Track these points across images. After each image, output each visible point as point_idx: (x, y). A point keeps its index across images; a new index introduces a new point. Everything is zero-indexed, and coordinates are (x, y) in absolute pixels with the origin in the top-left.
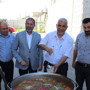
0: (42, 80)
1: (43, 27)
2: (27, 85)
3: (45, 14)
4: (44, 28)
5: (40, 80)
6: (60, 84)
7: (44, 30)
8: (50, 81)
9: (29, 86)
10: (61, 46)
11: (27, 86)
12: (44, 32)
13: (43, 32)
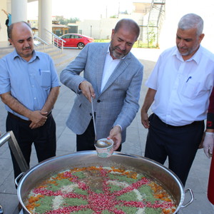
0: (110, 169)
1: (154, 36)
2: (67, 180)
3: (159, 6)
4: (156, 38)
5: (104, 168)
6: (152, 183)
7: (156, 41)
8: (127, 174)
9: (72, 185)
10: (190, 77)
11: (67, 184)
12: (157, 46)
13: (153, 47)
